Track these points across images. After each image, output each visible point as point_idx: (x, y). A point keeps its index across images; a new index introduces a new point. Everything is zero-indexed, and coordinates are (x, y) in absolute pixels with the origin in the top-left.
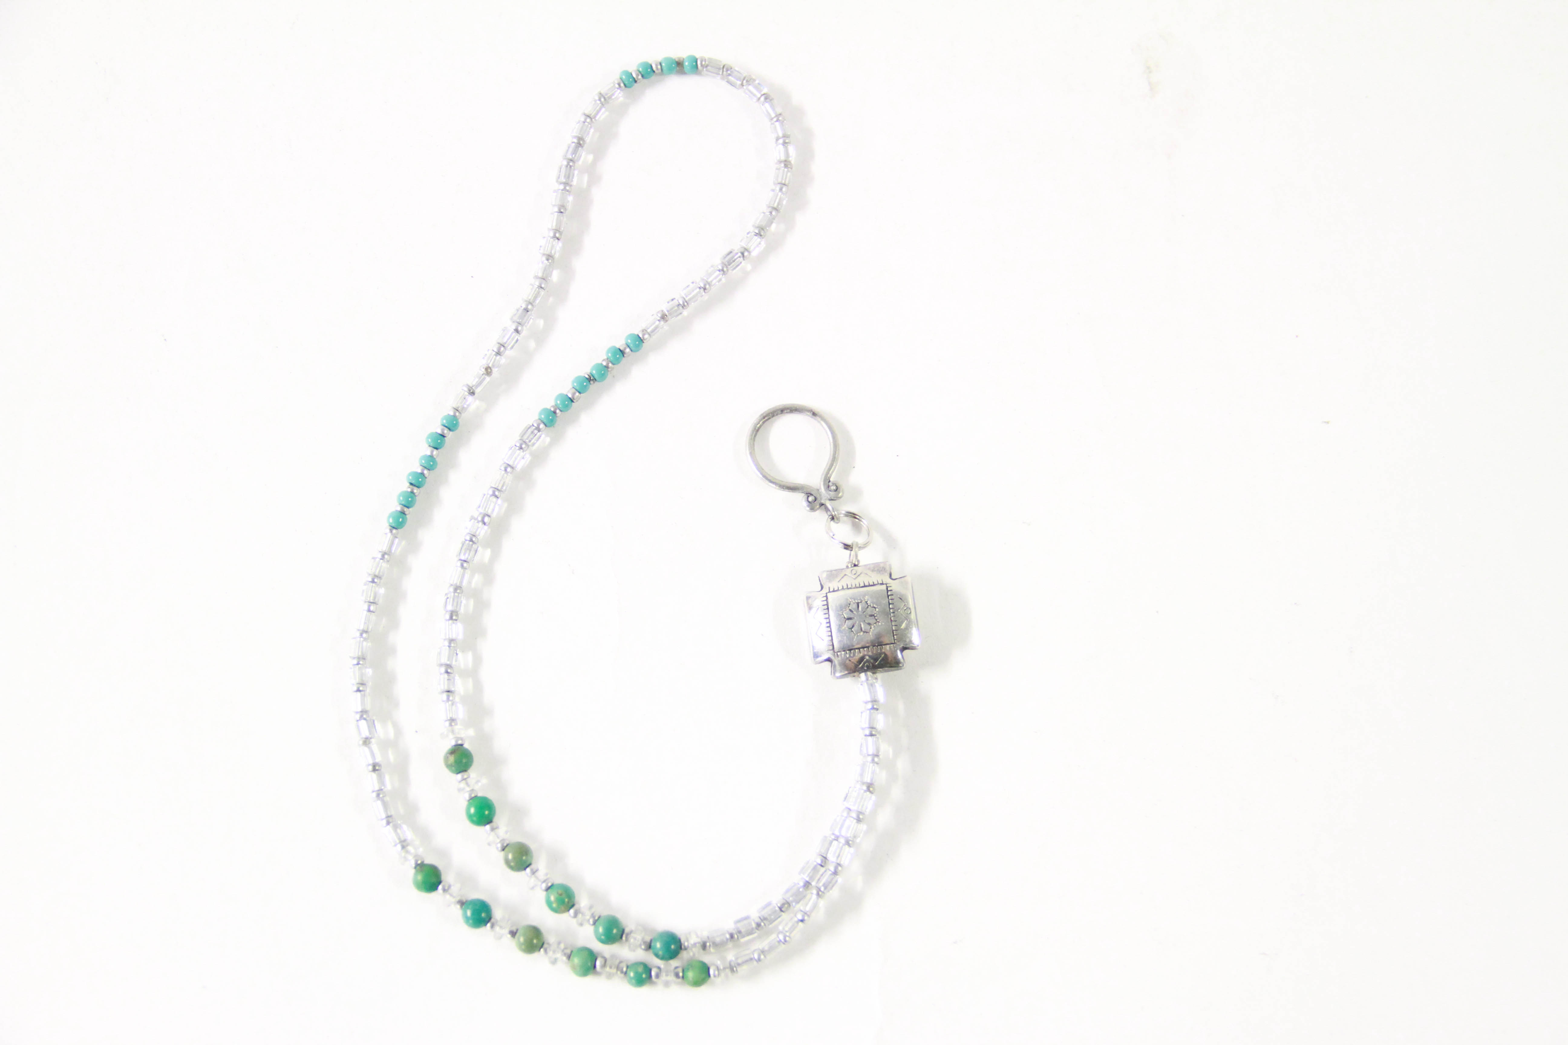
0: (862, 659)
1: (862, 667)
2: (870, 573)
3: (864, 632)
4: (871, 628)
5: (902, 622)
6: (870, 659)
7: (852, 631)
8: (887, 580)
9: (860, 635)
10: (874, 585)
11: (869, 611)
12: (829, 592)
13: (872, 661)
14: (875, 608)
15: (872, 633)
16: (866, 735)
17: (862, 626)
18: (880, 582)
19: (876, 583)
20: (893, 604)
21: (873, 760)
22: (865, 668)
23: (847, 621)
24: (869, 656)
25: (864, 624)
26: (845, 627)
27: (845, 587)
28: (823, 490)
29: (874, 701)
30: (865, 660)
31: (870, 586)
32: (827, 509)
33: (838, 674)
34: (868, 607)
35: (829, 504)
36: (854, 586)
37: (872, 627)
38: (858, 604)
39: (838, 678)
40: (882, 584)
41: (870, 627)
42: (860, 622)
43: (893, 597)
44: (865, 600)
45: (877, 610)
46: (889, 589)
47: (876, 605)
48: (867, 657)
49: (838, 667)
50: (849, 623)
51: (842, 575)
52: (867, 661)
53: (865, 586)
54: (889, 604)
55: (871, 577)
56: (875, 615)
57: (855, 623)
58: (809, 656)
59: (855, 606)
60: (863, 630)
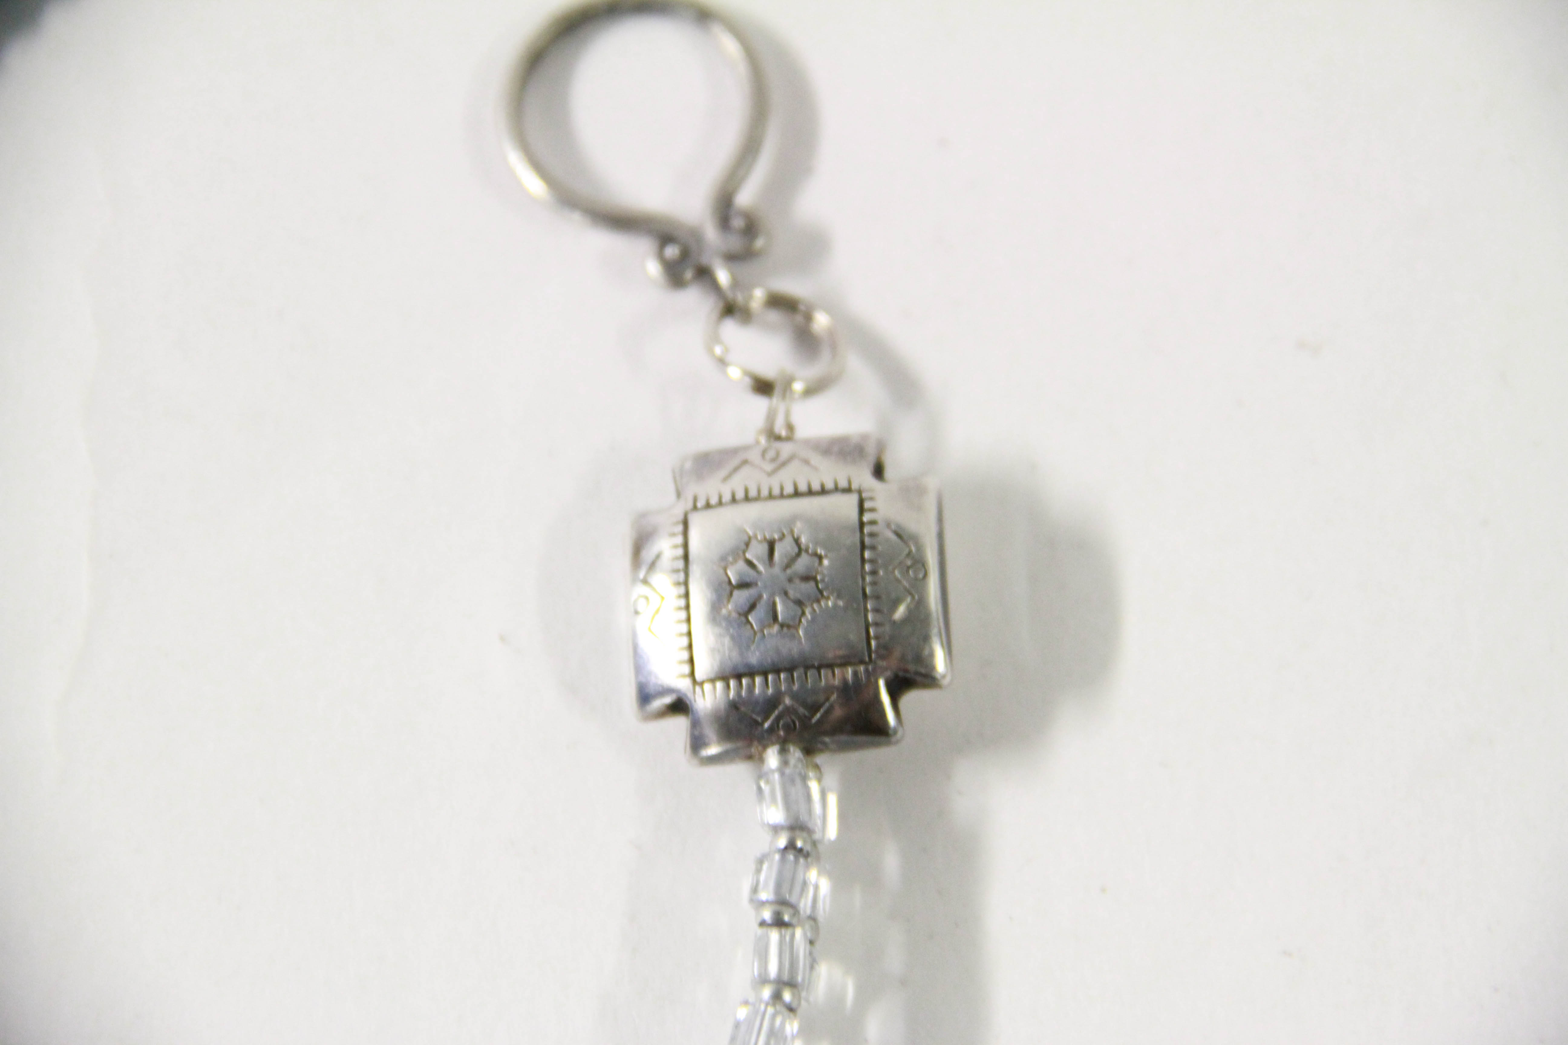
0: (772, 703)
1: (772, 730)
2: (816, 459)
3: (782, 626)
4: (803, 613)
5: (895, 603)
6: (796, 706)
7: (748, 622)
8: (864, 478)
9: (770, 634)
10: (823, 491)
11: (802, 564)
12: (695, 508)
13: (801, 710)
14: (820, 558)
15: (806, 633)
16: (763, 924)
17: (779, 608)
18: (843, 484)
19: (830, 485)
20: (873, 548)
21: (777, 997)
22: (782, 733)
23: (736, 593)
24: (794, 696)
25: (784, 603)
26: (729, 608)
27: (740, 495)
28: (711, 234)
29: (797, 827)
30: (781, 708)
31: (810, 493)
32: (715, 286)
33: (713, 750)
34: (799, 554)
35: (723, 276)
36: (765, 493)
37: (808, 611)
38: (772, 546)
39: (713, 760)
40: (848, 490)
41: (800, 612)
42: (772, 595)
43: (874, 528)
44: (792, 532)
45: (826, 562)
46: (867, 505)
47: (825, 547)
48: (787, 701)
49: (710, 732)
50: (741, 597)
51: (735, 462)
52: (788, 710)
53: (797, 494)
54: (863, 547)
55: (816, 469)
56: (819, 578)
57: (760, 597)
58: (630, 695)
59: (763, 549)
60: (780, 617)
